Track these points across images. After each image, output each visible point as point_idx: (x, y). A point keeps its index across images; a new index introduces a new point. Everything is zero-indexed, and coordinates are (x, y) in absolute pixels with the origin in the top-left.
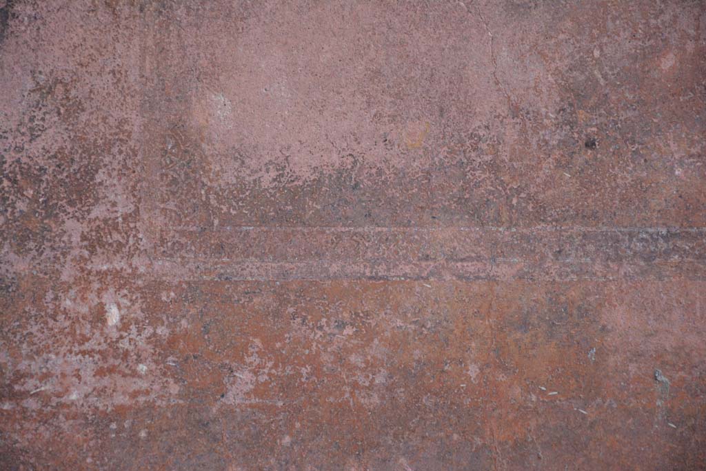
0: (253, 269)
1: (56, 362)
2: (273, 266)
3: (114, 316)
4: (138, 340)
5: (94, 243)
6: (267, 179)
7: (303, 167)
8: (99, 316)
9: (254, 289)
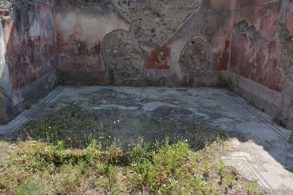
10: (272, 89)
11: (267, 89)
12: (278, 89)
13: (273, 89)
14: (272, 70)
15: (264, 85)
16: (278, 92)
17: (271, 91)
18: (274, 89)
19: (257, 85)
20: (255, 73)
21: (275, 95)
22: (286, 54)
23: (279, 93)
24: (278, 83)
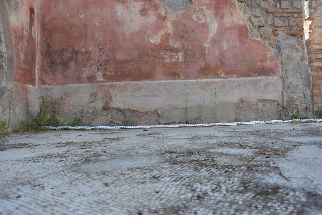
0: (120, 66)
1: (108, 72)
2: (121, 66)
3: (111, 69)
4: (113, 71)
5: (110, 65)
6: (120, 60)
7: (123, 59)
8: (110, 69)
9: (120, 67)
10: (249, 76)
11: (237, 79)
12: (264, 72)
13: (253, 75)
14: (238, 44)
15: (223, 75)
16: (269, 75)
17: (250, 80)
18: (256, 75)
19: (198, 82)
20: (181, 60)
21: (262, 84)
22: (260, 17)
23: (270, 78)
24: (262, 61)
